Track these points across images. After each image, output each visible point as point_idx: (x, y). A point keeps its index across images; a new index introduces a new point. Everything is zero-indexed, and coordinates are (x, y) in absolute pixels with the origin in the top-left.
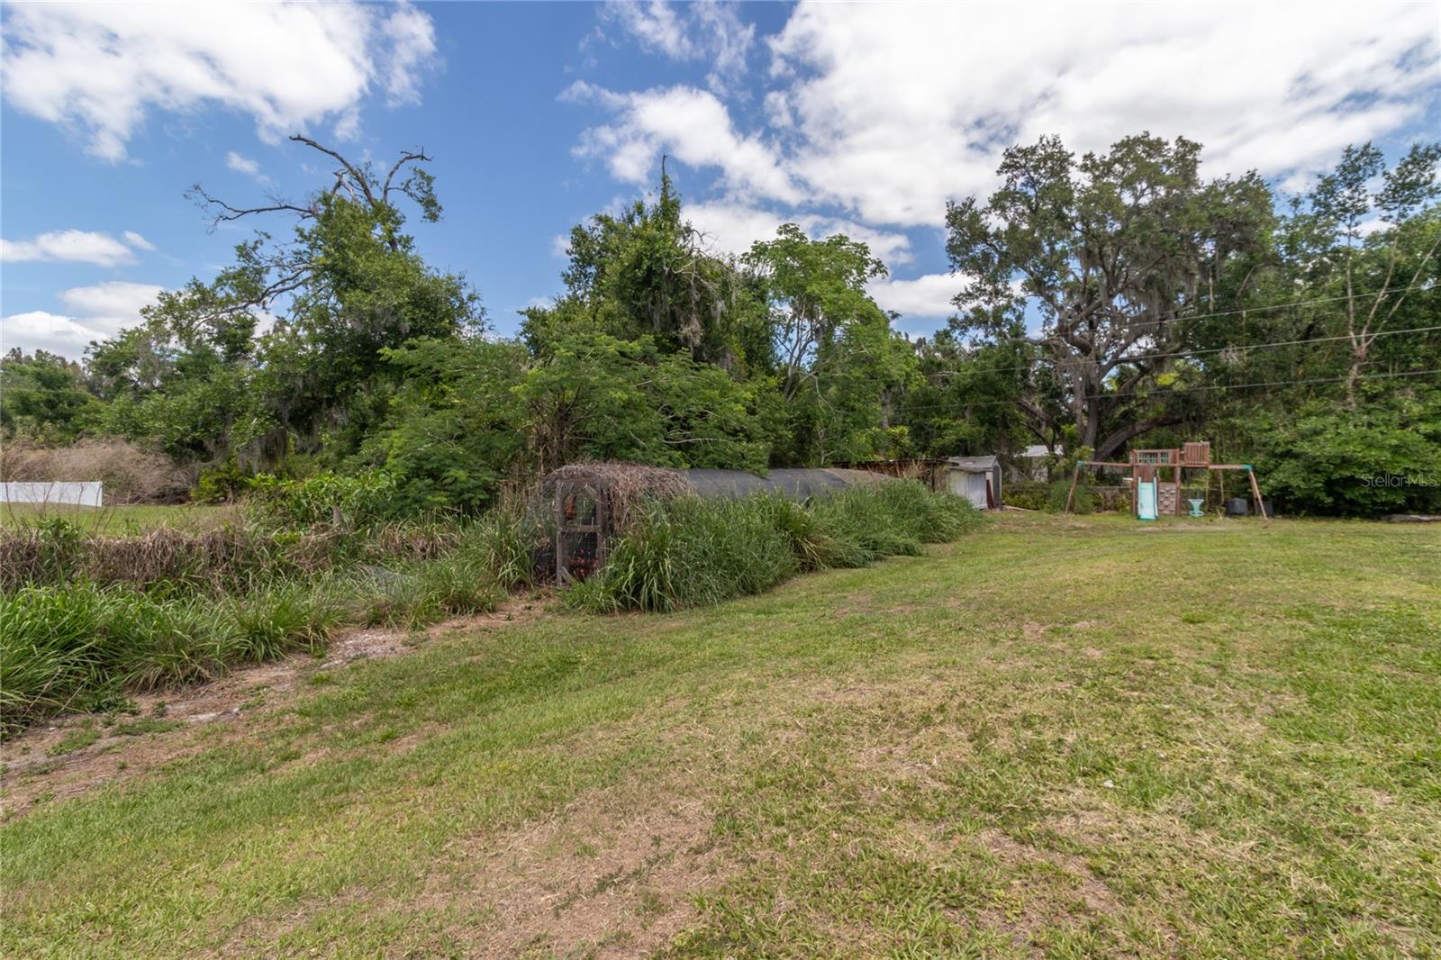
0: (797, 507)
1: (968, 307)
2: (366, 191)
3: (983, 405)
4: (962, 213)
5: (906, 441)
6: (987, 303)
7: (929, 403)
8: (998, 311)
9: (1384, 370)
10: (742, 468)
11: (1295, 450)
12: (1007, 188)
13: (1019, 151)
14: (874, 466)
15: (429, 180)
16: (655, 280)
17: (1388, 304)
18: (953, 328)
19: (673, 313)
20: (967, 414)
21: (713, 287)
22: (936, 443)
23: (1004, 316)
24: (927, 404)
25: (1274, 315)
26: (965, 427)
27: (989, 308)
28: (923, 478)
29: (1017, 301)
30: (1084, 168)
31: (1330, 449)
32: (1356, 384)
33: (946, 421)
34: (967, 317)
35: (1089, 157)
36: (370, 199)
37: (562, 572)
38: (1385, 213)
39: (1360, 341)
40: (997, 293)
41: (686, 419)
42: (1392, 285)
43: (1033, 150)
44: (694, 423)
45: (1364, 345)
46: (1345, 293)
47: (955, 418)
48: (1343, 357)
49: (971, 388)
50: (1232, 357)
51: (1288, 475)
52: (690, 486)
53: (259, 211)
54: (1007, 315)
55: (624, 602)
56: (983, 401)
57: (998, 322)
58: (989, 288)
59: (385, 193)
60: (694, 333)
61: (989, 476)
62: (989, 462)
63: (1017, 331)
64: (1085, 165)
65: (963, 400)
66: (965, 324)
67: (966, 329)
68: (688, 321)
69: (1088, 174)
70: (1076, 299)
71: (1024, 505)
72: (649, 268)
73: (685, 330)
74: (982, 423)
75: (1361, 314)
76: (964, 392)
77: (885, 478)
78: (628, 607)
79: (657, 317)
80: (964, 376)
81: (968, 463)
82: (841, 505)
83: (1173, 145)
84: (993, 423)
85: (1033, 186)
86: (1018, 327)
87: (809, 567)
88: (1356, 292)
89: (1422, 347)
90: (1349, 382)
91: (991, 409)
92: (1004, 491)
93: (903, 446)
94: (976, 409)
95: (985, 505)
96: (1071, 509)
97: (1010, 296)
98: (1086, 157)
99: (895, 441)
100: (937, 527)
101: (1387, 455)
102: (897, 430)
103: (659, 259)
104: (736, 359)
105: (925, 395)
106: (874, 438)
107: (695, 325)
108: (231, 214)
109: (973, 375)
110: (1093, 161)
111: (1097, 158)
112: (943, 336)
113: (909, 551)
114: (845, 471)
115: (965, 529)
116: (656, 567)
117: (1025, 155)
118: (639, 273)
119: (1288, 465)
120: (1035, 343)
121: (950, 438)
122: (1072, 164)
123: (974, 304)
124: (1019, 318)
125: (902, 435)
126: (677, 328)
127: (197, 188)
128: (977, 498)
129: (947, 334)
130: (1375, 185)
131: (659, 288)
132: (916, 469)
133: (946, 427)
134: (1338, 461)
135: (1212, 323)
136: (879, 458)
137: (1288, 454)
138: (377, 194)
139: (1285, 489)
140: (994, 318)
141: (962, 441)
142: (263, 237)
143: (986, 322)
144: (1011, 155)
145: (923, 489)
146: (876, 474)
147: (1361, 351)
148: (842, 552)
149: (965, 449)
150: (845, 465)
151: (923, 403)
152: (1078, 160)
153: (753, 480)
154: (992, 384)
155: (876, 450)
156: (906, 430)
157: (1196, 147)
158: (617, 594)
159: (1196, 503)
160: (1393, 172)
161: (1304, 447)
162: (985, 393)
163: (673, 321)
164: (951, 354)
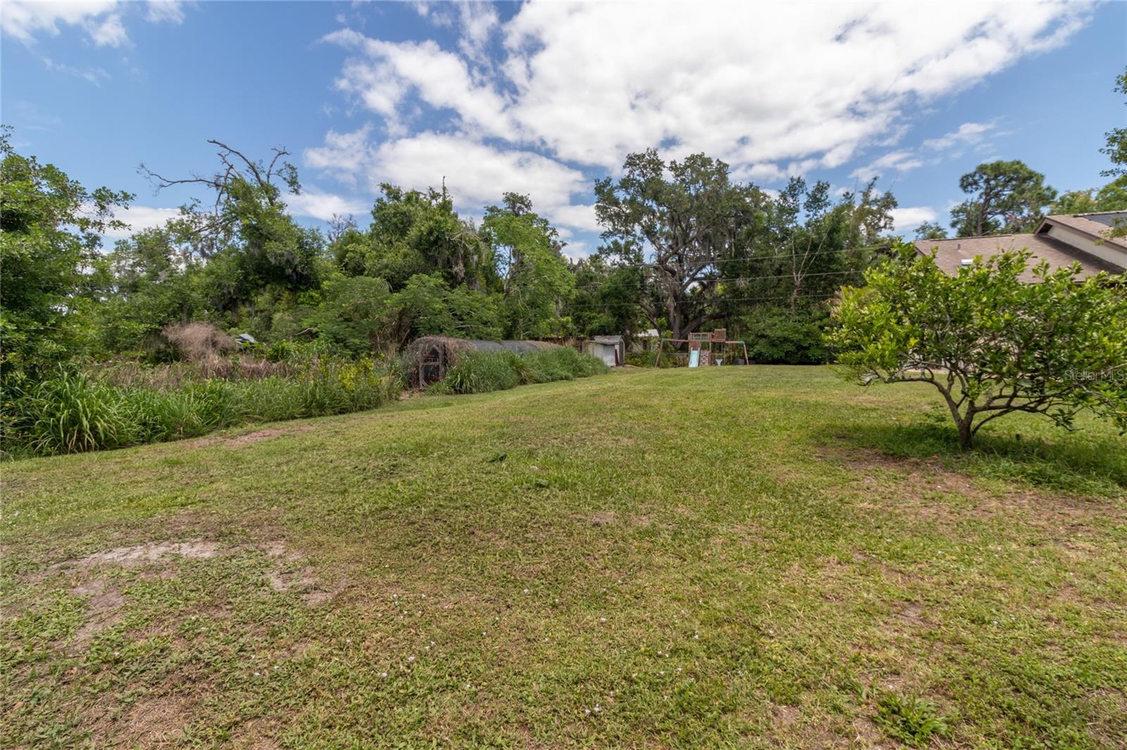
0: (517, 356)
1: (610, 240)
2: (257, 175)
3: (615, 305)
4: (604, 186)
5: (570, 326)
6: (622, 238)
7: (584, 303)
8: (628, 244)
9: (807, 293)
10: (491, 340)
11: (765, 334)
12: (629, 176)
13: (636, 156)
14: (551, 340)
15: (293, 168)
16: (440, 243)
17: (810, 259)
18: (601, 253)
19: (448, 259)
20: (606, 310)
21: (471, 248)
22: (589, 327)
23: (631, 248)
24: (582, 303)
25: (762, 261)
26: (605, 318)
27: (622, 242)
28: (576, 346)
29: (639, 239)
30: (671, 169)
31: (779, 333)
32: (796, 300)
33: (594, 314)
34: (609, 247)
35: (673, 162)
36: (259, 180)
37: (422, 382)
38: (808, 213)
39: (798, 278)
40: (628, 233)
41: (461, 316)
42: (811, 250)
43: (644, 156)
44: (465, 317)
45: (799, 280)
46: (791, 253)
47: (599, 313)
48: (791, 286)
49: (608, 295)
50: (742, 283)
51: (761, 347)
52: (474, 346)
53: (182, 182)
54: (633, 247)
55: (455, 390)
56: (615, 303)
57: (627, 251)
58: (623, 229)
59: (268, 177)
60: (461, 271)
61: (617, 347)
62: (617, 339)
63: (639, 258)
64: (671, 167)
65: (604, 302)
66: (609, 251)
67: (609, 254)
68: (457, 264)
69: (673, 173)
70: (670, 242)
71: (636, 364)
72: (437, 236)
73: (456, 269)
74: (614, 316)
75: (798, 263)
76: (604, 297)
77: (556, 346)
78: (458, 391)
79: (440, 261)
80: (604, 286)
81: (606, 340)
82: (536, 357)
83: (715, 163)
84: (621, 316)
85: (643, 177)
86: (639, 255)
87: (523, 382)
88: (796, 253)
89: (822, 282)
90: (792, 298)
91: (620, 308)
92: (626, 356)
93: (568, 329)
94: (611, 308)
95: (614, 364)
96: (658, 365)
97: (635, 236)
98: (672, 163)
99: (564, 326)
100: (581, 370)
101: (801, 337)
102: (564, 319)
103: (443, 233)
104: (482, 284)
105: (582, 297)
106: (550, 324)
107: (461, 266)
108: (165, 183)
109: (609, 287)
110: (676, 165)
111: (678, 164)
112: (594, 259)
113: (567, 378)
114: (537, 342)
115: (595, 372)
116: (468, 376)
117: (639, 159)
118: (432, 238)
119: (762, 341)
120: (649, 266)
121: (595, 324)
122: (664, 167)
123: (613, 239)
124: (640, 249)
125: (567, 322)
126: (451, 267)
127: (143, 166)
128: (609, 360)
129: (597, 257)
130: (803, 199)
131: (441, 246)
132: (572, 341)
133: (594, 318)
134: (782, 339)
135: (733, 264)
136: (554, 336)
137: (763, 336)
138: (263, 177)
139: (760, 354)
140: (625, 249)
141: (602, 326)
142: (196, 202)
143: (621, 251)
144: (631, 158)
145: (576, 352)
146: (552, 344)
147: (798, 283)
148: (537, 377)
149: (603, 331)
150: (537, 339)
151: (580, 303)
152: (667, 164)
153: (497, 345)
154: (620, 293)
155: (552, 331)
156: (569, 319)
157: (726, 165)
158: (454, 387)
159: (719, 362)
160: (810, 193)
161: (768, 332)
162: (616, 298)
163: (448, 264)
164: (599, 268)
